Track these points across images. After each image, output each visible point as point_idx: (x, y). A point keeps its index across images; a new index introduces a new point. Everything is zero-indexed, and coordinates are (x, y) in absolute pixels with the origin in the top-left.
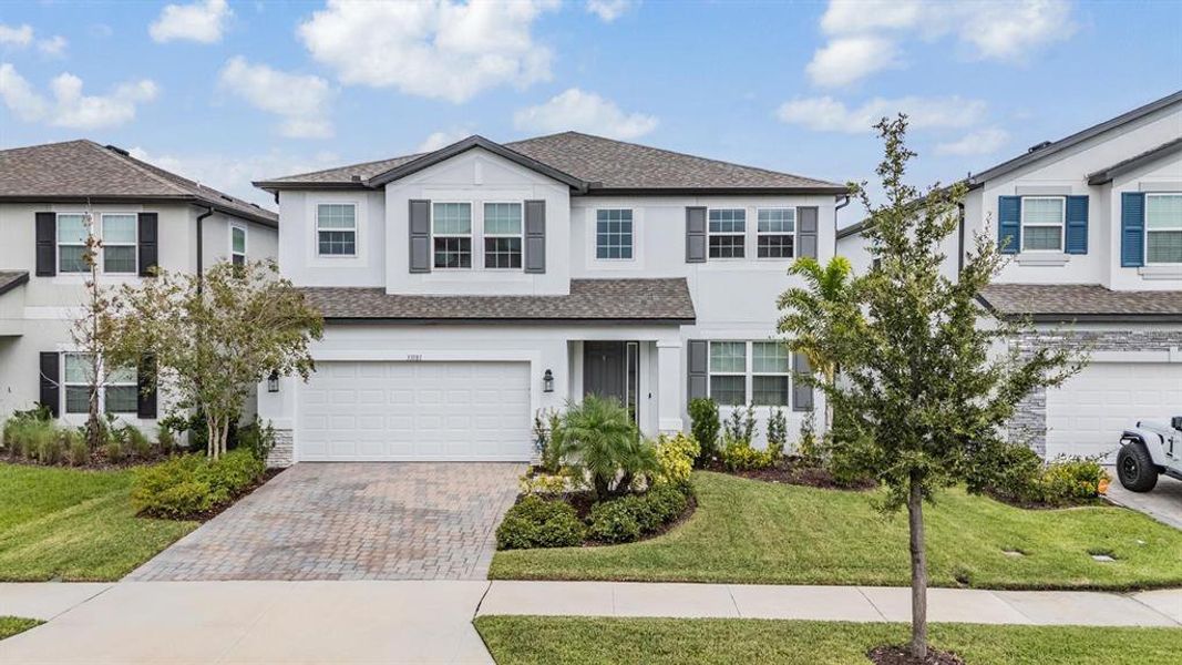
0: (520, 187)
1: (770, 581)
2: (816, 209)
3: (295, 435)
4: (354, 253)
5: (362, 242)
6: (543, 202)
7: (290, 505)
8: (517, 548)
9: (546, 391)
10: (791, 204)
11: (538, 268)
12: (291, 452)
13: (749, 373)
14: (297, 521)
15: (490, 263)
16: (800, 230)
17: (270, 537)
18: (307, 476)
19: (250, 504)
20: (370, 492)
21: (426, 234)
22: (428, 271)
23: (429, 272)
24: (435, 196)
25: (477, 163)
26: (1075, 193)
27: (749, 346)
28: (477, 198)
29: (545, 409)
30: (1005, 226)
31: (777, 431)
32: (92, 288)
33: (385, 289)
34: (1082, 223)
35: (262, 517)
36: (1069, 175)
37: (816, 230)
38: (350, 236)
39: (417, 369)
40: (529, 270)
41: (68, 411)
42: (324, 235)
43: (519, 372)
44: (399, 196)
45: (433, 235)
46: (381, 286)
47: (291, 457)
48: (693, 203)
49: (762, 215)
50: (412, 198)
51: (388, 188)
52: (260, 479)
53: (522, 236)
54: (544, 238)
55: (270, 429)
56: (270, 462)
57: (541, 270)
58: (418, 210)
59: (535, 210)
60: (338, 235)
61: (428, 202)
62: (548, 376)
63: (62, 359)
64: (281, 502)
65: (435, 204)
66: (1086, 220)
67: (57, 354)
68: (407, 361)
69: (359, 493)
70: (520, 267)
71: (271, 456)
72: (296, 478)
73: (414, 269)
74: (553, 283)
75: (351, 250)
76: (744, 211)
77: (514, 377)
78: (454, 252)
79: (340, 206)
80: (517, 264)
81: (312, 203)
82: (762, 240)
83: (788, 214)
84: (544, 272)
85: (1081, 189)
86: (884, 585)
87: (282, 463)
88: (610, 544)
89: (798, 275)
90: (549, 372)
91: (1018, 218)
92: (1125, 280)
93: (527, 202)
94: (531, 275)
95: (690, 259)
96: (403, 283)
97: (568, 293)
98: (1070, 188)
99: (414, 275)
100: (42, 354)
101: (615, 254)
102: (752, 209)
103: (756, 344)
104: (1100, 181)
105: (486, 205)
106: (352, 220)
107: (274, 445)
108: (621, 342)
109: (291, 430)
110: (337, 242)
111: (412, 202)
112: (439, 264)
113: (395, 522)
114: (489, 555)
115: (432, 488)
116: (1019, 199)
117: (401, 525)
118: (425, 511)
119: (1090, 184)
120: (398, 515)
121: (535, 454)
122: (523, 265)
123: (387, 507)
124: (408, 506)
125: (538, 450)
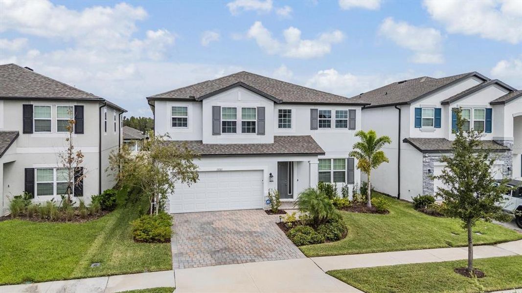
0: (256, 102)
1: (397, 250)
2: (355, 110)
3: (170, 202)
4: (187, 126)
5: (190, 122)
6: (264, 108)
7: (194, 233)
8: (305, 245)
9: (271, 181)
10: (346, 109)
11: (262, 133)
12: (169, 210)
13: (332, 171)
14: (206, 240)
15: (243, 131)
16: (350, 118)
17: (206, 247)
19: (177, 233)
21: (219, 120)
22: (220, 134)
24: (223, 105)
25: (239, 92)
26: (437, 107)
27: (332, 161)
28: (239, 106)
29: (272, 188)
30: (417, 118)
31: (345, 192)
32: (69, 142)
33: (201, 141)
34: (439, 117)
36: (435, 101)
37: (355, 118)
38: (185, 120)
39: (222, 174)
40: (259, 134)
41: (38, 195)
42: (174, 119)
43: (259, 174)
44: (208, 104)
45: (222, 120)
46: (199, 139)
48: (313, 107)
49: (337, 112)
50: (214, 105)
51: (204, 102)
53: (256, 120)
54: (265, 122)
57: (263, 134)
58: (216, 110)
59: (262, 111)
60: (180, 119)
61: (220, 107)
62: (271, 176)
63: (36, 171)
64: (188, 232)
65: (223, 108)
67: (33, 169)
68: (217, 171)
70: (255, 132)
73: (214, 134)
74: (268, 139)
75: (185, 125)
76: (331, 111)
77: (257, 176)
78: (229, 127)
79: (181, 107)
80: (254, 131)
81: (169, 106)
82: (337, 121)
83: (346, 112)
84: (264, 135)
85: (439, 106)
86: (429, 248)
88: (333, 241)
89: (358, 137)
90: (271, 174)
91: (421, 116)
92: (452, 138)
93: (258, 107)
94: (260, 136)
95: (312, 128)
96: (209, 139)
97: (273, 142)
98: (436, 105)
99: (214, 136)
100: (26, 169)
101: (285, 126)
102: (333, 110)
103: (335, 160)
104: (445, 103)
105: (242, 108)
106: (186, 114)
108: (286, 162)
110: (180, 122)
111: (214, 107)
112: (224, 131)
113: (245, 237)
114: (296, 248)
115: (239, 222)
116: (421, 109)
117: (248, 238)
118: (249, 232)
119: (442, 104)
120: (242, 235)
121: (266, 205)
122: (256, 132)
123: (233, 231)
124: (241, 230)
125: (268, 204)
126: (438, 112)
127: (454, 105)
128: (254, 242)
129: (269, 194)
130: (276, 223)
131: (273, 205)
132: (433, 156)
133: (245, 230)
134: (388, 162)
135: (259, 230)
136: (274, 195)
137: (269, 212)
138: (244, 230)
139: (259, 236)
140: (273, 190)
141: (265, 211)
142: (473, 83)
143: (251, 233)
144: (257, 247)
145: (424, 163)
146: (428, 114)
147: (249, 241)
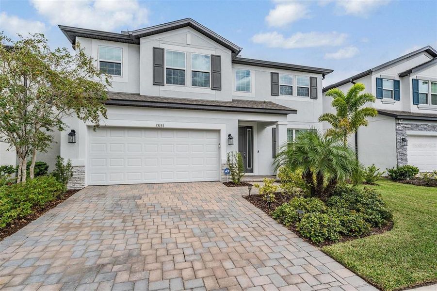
0: (209, 48)
2: (316, 78)
3: (86, 169)
4: (120, 75)
5: (125, 69)
6: (220, 57)
7: (90, 214)
9: (230, 144)
10: (308, 76)
11: (218, 88)
12: (83, 179)
14: (101, 229)
15: (194, 84)
16: (311, 86)
17: (78, 252)
18: (97, 193)
19: (54, 216)
20: (146, 200)
21: (162, 66)
23: (164, 85)
24: (167, 47)
25: (188, 35)
26: (396, 79)
27: (294, 131)
28: (188, 51)
29: (232, 152)
30: (379, 89)
33: (139, 93)
35: (67, 228)
36: (393, 73)
37: (317, 87)
38: (118, 65)
39: (160, 133)
40: (213, 88)
42: (102, 64)
43: (214, 134)
44: (147, 44)
45: (166, 67)
46: (137, 92)
47: (84, 183)
48: (274, 71)
50: (155, 46)
51: (143, 41)
52: (62, 197)
53: (210, 71)
54: (220, 73)
55: (69, 165)
56: (69, 186)
58: (158, 54)
59: (216, 60)
61: (163, 49)
62: (230, 137)
64: (82, 212)
65: (167, 51)
66: (399, 89)
69: (139, 202)
71: (70, 182)
72: (89, 195)
73: (156, 83)
75: (118, 73)
77: (211, 139)
78: (175, 77)
80: (207, 85)
81: (96, 45)
82: (298, 88)
83: (307, 80)
84: (221, 90)
85: (397, 78)
87: (77, 187)
90: (230, 135)
91: (382, 87)
92: (414, 109)
93: (212, 56)
94: (214, 91)
95: (273, 94)
96: (148, 89)
97: (231, 101)
98: (395, 77)
99: (155, 86)
101: (243, 89)
103: (296, 131)
104: (402, 76)
105: (192, 55)
106: (119, 57)
107: (72, 175)
109: (84, 166)
110: (110, 68)
111: (155, 48)
112: (169, 82)
113: (188, 222)
114: (315, 251)
115: (185, 197)
116: (382, 79)
117: (195, 225)
118: (199, 211)
119: (400, 76)
120: (182, 216)
121: (224, 176)
122: (210, 86)
123: (169, 210)
124: (184, 208)
125: (226, 174)
126: (397, 83)
127: (413, 76)
128: (206, 234)
129: (229, 160)
130: (242, 196)
131: (233, 175)
132: (405, 124)
133: (192, 208)
134: (366, 126)
135: (216, 208)
136: (234, 161)
137: (228, 184)
138: (190, 207)
139: (217, 219)
140: (234, 153)
141: (223, 183)
142: (424, 58)
143: (201, 214)
144: (215, 250)
145: (397, 131)
146: (388, 86)
147: (197, 231)
